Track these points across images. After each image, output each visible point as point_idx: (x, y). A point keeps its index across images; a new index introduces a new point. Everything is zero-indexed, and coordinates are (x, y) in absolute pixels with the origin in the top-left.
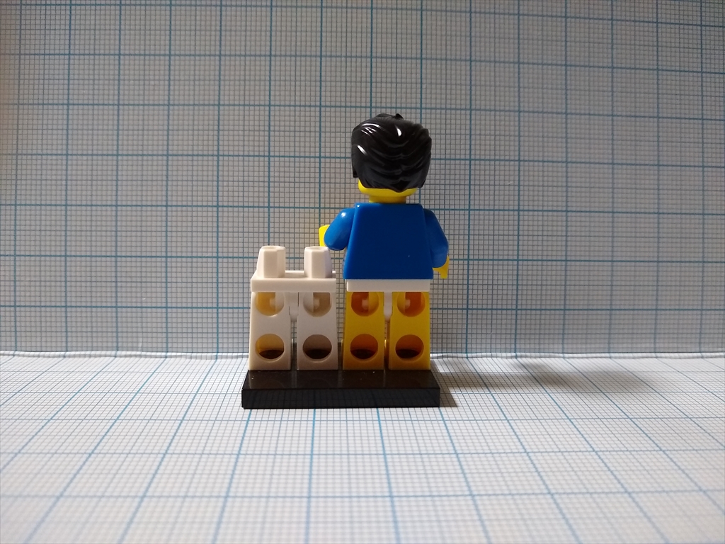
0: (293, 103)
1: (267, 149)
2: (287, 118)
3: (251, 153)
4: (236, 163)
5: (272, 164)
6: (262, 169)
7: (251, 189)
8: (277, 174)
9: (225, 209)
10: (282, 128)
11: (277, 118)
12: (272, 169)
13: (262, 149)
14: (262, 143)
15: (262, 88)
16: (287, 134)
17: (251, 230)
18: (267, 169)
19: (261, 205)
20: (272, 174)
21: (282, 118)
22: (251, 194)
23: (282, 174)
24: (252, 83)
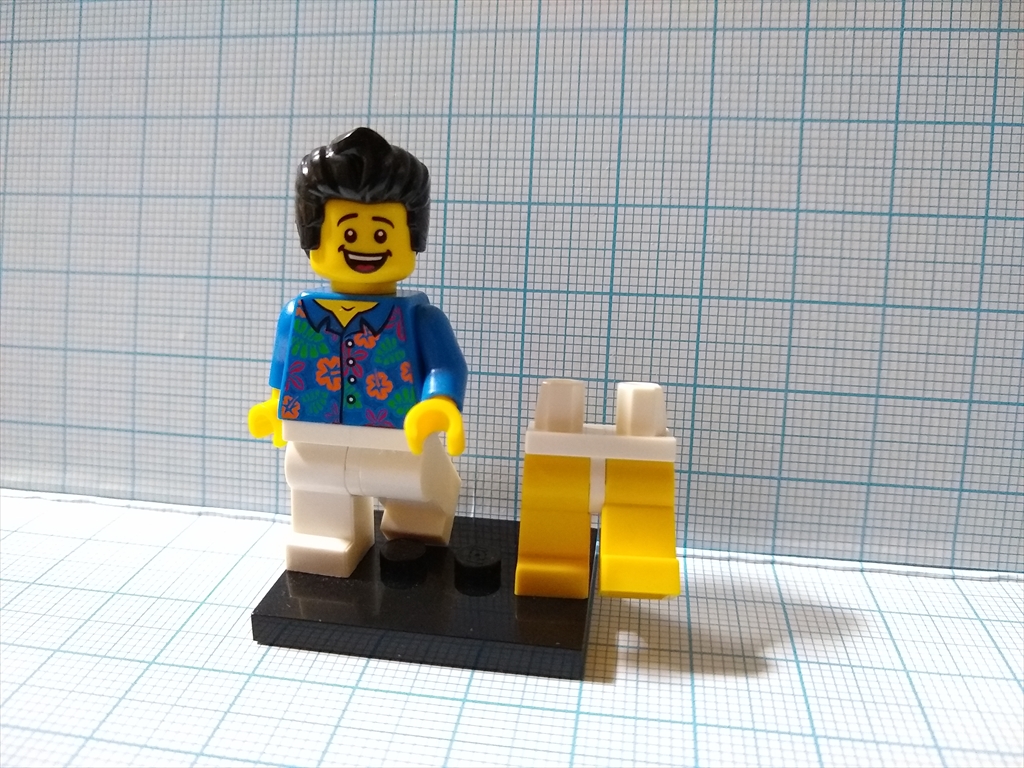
0: (752, 114)
1: (702, 194)
2: (741, 141)
3: (675, 202)
4: (647, 219)
5: (710, 221)
6: (691, 230)
7: (671, 265)
8: (718, 239)
9: (624, 299)
10: (732, 159)
11: (723, 140)
12: (710, 230)
13: (694, 194)
14: (694, 185)
15: (699, 87)
16: (740, 168)
17: (667, 336)
18: (701, 230)
19: (687, 292)
20: (709, 239)
21: (733, 141)
22: (670, 274)
23: (727, 240)
24: (681, 78)
